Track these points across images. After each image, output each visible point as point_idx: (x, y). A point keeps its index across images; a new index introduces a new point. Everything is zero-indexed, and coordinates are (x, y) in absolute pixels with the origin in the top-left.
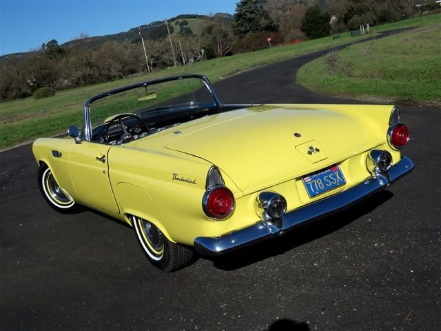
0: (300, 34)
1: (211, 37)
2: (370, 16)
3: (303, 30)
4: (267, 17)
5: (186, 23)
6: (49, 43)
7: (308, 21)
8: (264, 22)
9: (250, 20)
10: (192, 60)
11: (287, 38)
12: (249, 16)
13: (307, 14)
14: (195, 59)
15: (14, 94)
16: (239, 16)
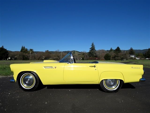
0: (104, 59)
1: (84, 56)
2: (119, 58)
3: (104, 58)
4: (96, 54)
5: (75, 52)
6: (47, 51)
7: (106, 56)
8: (95, 55)
9: (92, 54)
10: (79, 60)
11: (101, 59)
12: (92, 53)
13: (106, 55)
14: (80, 59)
15: (41, 59)
16: (90, 53)
